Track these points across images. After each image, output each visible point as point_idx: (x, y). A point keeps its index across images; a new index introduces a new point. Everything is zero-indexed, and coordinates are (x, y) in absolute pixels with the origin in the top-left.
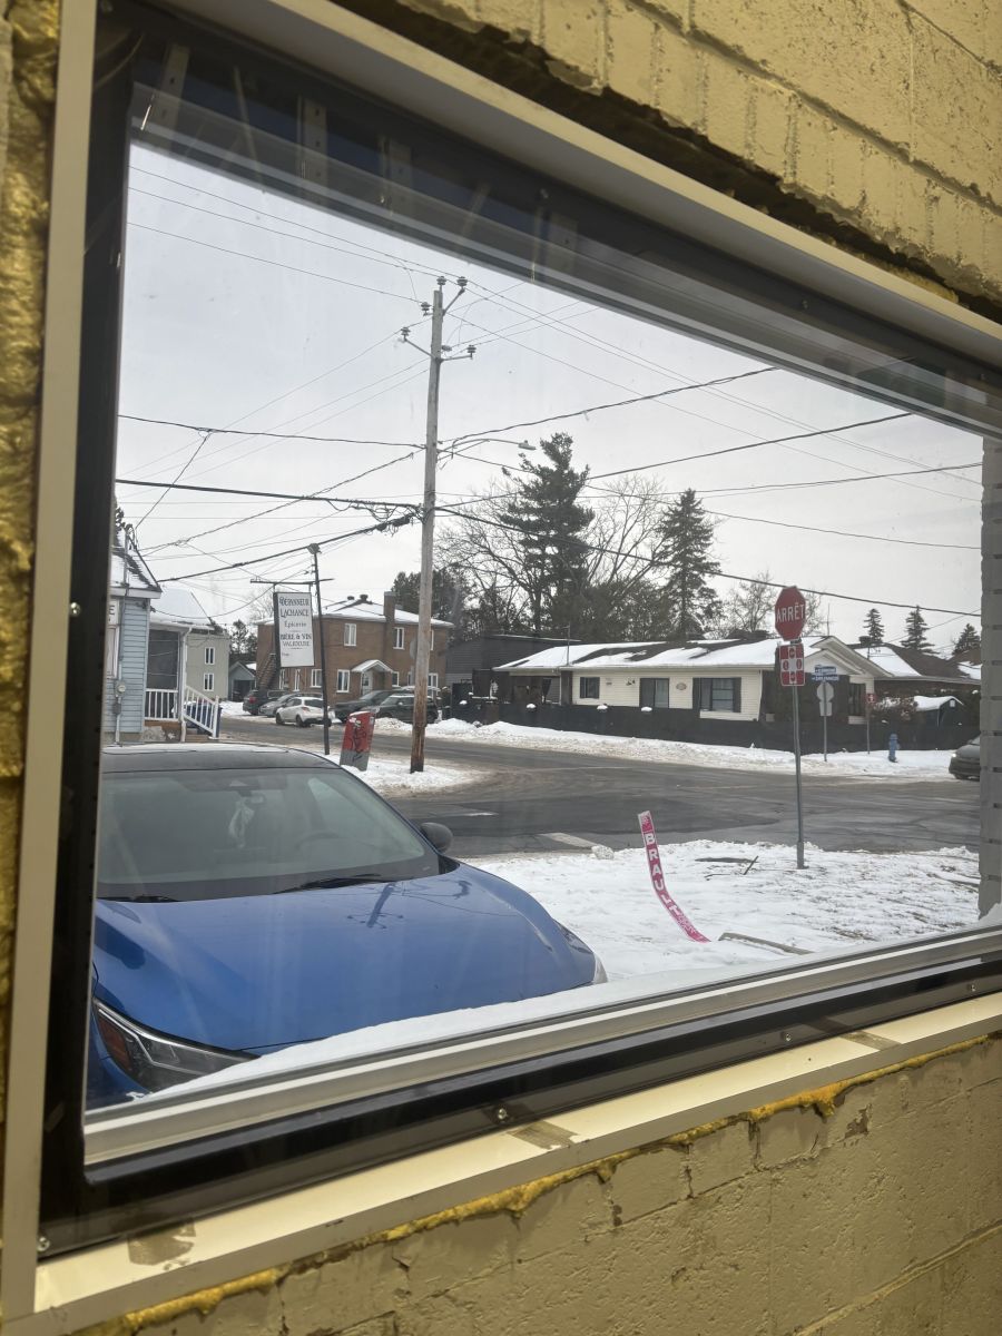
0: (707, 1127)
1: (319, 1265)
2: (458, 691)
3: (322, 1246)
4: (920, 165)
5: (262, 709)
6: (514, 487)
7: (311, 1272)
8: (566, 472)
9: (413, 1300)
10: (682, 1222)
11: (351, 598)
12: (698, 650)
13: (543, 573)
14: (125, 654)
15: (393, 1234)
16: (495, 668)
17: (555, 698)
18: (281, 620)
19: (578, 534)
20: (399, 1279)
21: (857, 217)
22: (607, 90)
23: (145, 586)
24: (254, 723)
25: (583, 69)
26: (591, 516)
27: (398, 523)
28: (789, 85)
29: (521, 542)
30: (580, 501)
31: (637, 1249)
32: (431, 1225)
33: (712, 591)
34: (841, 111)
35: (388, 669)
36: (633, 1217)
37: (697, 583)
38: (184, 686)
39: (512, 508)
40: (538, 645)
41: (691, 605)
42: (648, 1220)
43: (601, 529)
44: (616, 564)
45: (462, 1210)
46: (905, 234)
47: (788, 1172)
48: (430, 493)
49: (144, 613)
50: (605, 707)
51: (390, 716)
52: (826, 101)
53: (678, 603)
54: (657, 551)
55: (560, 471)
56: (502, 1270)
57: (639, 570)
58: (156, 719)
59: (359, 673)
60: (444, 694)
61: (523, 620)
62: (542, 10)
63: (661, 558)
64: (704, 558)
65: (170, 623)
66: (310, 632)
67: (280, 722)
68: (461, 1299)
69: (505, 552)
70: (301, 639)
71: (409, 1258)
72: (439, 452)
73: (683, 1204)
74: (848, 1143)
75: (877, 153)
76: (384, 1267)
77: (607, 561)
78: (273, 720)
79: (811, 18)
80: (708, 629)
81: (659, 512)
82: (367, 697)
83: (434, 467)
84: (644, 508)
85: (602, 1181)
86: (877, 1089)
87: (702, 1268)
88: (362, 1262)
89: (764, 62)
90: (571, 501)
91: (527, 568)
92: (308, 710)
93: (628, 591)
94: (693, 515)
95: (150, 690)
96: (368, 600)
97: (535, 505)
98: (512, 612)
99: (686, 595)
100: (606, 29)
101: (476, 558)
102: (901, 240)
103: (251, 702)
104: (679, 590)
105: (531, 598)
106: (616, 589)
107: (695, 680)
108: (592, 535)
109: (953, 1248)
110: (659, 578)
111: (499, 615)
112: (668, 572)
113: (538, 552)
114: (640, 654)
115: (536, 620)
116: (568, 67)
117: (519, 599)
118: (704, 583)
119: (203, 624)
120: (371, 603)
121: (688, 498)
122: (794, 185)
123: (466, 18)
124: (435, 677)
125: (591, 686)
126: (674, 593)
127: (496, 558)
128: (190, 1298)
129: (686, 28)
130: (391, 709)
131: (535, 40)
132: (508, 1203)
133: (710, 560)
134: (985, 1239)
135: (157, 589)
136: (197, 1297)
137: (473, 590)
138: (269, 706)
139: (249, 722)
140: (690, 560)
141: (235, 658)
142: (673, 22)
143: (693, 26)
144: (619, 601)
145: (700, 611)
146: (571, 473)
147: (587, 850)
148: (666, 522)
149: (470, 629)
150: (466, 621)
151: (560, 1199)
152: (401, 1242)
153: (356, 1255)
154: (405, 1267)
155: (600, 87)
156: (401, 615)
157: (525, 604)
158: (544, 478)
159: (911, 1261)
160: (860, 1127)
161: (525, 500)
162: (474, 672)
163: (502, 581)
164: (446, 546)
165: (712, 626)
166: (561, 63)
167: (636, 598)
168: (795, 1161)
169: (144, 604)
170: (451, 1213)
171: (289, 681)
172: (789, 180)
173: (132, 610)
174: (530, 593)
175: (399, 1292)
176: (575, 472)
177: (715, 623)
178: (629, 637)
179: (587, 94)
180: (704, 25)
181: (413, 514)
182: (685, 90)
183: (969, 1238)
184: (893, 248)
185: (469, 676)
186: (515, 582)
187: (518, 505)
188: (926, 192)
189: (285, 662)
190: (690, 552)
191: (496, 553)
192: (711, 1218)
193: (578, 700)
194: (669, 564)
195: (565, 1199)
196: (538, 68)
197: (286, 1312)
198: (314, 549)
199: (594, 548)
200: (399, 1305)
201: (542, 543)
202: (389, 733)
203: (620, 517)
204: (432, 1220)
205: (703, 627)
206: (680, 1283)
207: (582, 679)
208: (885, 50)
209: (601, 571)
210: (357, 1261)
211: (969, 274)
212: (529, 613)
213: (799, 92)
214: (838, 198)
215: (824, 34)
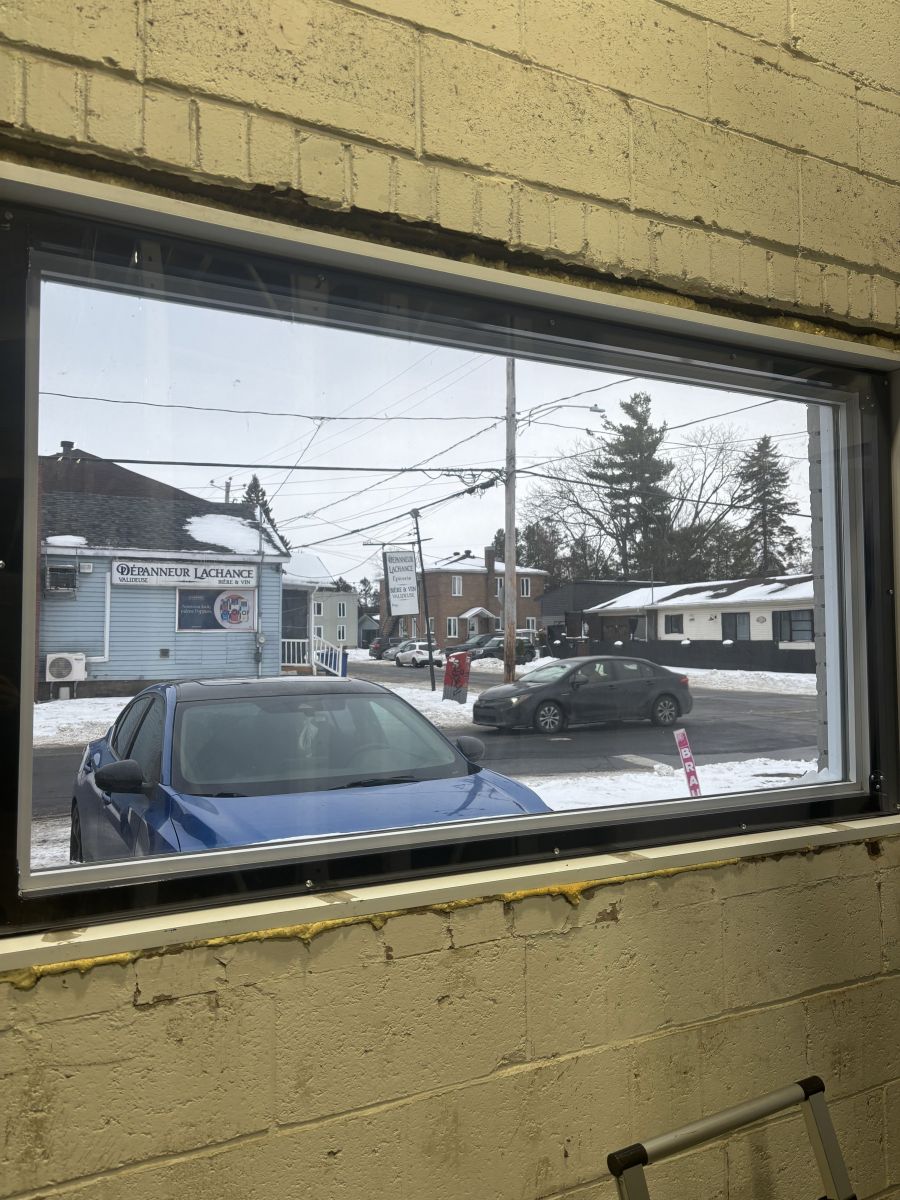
0: (464, 901)
1: (162, 955)
2: (553, 632)
3: (163, 943)
4: (640, 212)
5: (384, 654)
6: (597, 444)
7: (156, 958)
8: (645, 428)
9: (229, 986)
10: (443, 963)
11: (457, 554)
12: (776, 586)
13: (628, 521)
14: (263, 611)
15: (211, 942)
16: (585, 611)
17: (642, 635)
18: (390, 576)
19: (660, 484)
20: (220, 972)
21: (581, 258)
22: (354, 208)
23: (277, 553)
24: (378, 665)
25: (332, 198)
26: (671, 466)
27: (485, 486)
28: (512, 177)
29: (606, 495)
30: (661, 454)
31: (407, 977)
32: (240, 940)
33: (792, 529)
34: (561, 186)
35: (491, 615)
36: (403, 955)
37: (777, 522)
38: (313, 635)
39: (597, 464)
40: (625, 587)
41: (772, 543)
42: (416, 958)
43: (681, 477)
44: (697, 508)
45: (263, 934)
46: (627, 264)
47: (541, 941)
48: (511, 458)
49: (277, 575)
50: (688, 642)
51: (492, 656)
52: (546, 182)
53: (759, 541)
54: (736, 496)
55: (640, 428)
56: (297, 975)
57: (720, 512)
58: (291, 664)
59: (465, 620)
60: (540, 635)
61: (611, 565)
62: (299, 166)
63: (739, 501)
64: (782, 499)
65: (299, 583)
66: (415, 585)
67: (400, 664)
68: (266, 990)
69: (593, 504)
70: (408, 592)
71: (226, 959)
72: (517, 421)
73: (446, 953)
74: (599, 925)
75: (597, 210)
76: (207, 963)
77: (688, 507)
78: (394, 663)
79: (531, 125)
80: (791, 566)
81: (736, 460)
82: (472, 641)
83: (514, 434)
84: (721, 457)
85: (375, 928)
86: (626, 890)
87: (463, 997)
88: (191, 957)
89: (488, 165)
90: (651, 455)
91: (613, 517)
92: (422, 653)
93: (710, 533)
94: (770, 459)
95: (286, 640)
96: (471, 554)
97: (618, 459)
98: (600, 559)
99: (767, 534)
100: (351, 168)
101: (565, 511)
102: (624, 269)
103: (376, 648)
104: (760, 530)
105: (618, 544)
106: (696, 534)
107: (774, 614)
108: (673, 484)
109: (710, 1018)
110: (739, 520)
111: (589, 562)
112: (749, 514)
113: (622, 502)
114: (720, 591)
115: (624, 564)
116: (321, 199)
117: (608, 547)
118: (784, 521)
119: (327, 582)
120: (473, 557)
121: (764, 445)
122: (519, 245)
123: (242, 183)
124: (533, 621)
125: (675, 623)
126: (756, 532)
127: (584, 511)
128: (72, 962)
129: (419, 155)
130: (493, 650)
131: (295, 186)
132: (298, 933)
133: (787, 500)
134: (746, 1016)
135: (287, 555)
136: (76, 962)
137: (565, 540)
138: (390, 651)
139: (373, 665)
140: (770, 502)
141: (363, 611)
142: (408, 153)
143: (424, 152)
144: (701, 543)
145: (781, 549)
146: (650, 428)
147: (650, 769)
148: (744, 467)
149: (564, 575)
150: (559, 569)
151: (341, 936)
152: (220, 949)
153: (187, 953)
154: (224, 965)
155: (348, 207)
156: (499, 566)
157: (613, 551)
158: (625, 435)
159: (667, 1022)
160: (612, 916)
161: (608, 456)
162: (566, 614)
163: (591, 531)
164: (538, 503)
165: (794, 562)
166: (316, 197)
167: (718, 539)
168: (547, 934)
169: (278, 568)
170: (255, 934)
171: (407, 629)
172: (515, 241)
173: (267, 573)
174: (617, 540)
175: (219, 979)
176: (653, 428)
177: (797, 559)
178: (712, 576)
179: (340, 213)
180: (432, 149)
181: (497, 478)
182: (420, 196)
183: (730, 1013)
184: (618, 275)
185: (561, 619)
186: (603, 532)
187: (602, 460)
188: (649, 230)
189: (395, 612)
190: (769, 494)
191: (584, 505)
192: (471, 964)
193: (663, 636)
194: (748, 507)
195: (345, 937)
196: (301, 203)
197: (139, 981)
198: (415, 513)
199: (675, 498)
200: (221, 988)
201: (626, 495)
202: (491, 671)
203: (699, 466)
204: (242, 937)
205: (785, 564)
206: (445, 1005)
207: (667, 617)
208: (603, 133)
209: (683, 518)
210: (188, 956)
211: (696, 284)
212: (617, 558)
213: (521, 180)
214: (561, 248)
215: (544, 134)
